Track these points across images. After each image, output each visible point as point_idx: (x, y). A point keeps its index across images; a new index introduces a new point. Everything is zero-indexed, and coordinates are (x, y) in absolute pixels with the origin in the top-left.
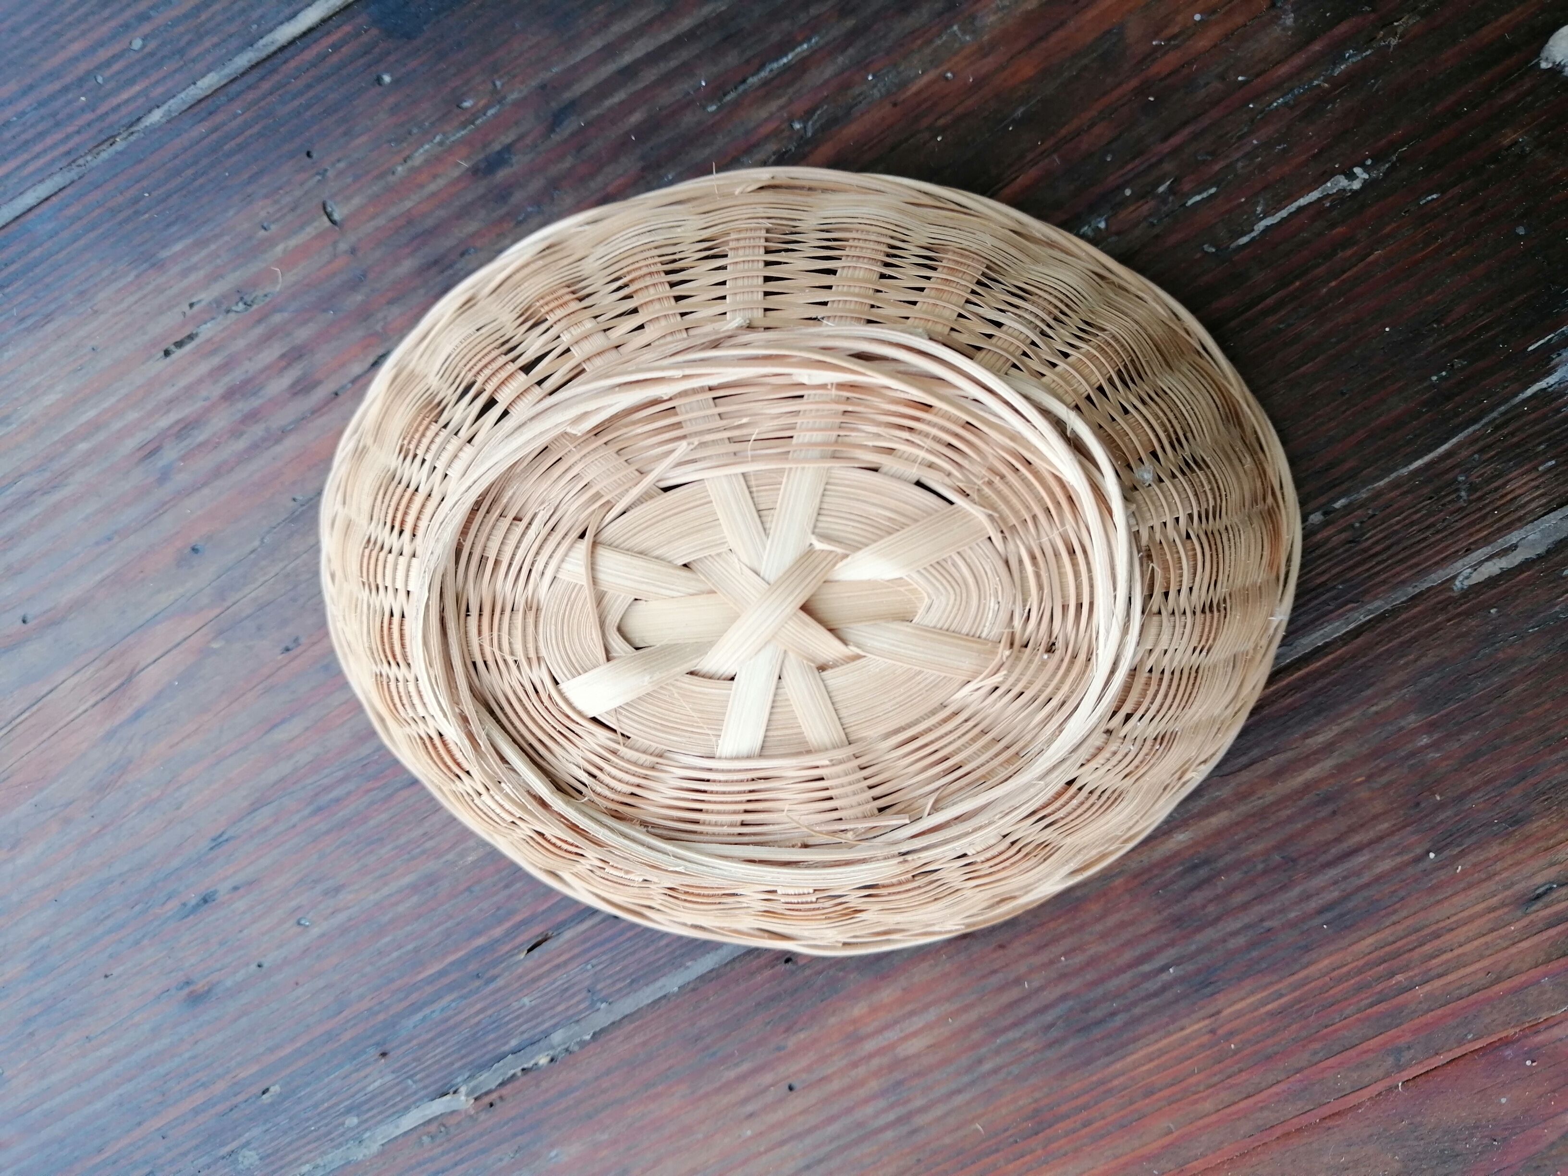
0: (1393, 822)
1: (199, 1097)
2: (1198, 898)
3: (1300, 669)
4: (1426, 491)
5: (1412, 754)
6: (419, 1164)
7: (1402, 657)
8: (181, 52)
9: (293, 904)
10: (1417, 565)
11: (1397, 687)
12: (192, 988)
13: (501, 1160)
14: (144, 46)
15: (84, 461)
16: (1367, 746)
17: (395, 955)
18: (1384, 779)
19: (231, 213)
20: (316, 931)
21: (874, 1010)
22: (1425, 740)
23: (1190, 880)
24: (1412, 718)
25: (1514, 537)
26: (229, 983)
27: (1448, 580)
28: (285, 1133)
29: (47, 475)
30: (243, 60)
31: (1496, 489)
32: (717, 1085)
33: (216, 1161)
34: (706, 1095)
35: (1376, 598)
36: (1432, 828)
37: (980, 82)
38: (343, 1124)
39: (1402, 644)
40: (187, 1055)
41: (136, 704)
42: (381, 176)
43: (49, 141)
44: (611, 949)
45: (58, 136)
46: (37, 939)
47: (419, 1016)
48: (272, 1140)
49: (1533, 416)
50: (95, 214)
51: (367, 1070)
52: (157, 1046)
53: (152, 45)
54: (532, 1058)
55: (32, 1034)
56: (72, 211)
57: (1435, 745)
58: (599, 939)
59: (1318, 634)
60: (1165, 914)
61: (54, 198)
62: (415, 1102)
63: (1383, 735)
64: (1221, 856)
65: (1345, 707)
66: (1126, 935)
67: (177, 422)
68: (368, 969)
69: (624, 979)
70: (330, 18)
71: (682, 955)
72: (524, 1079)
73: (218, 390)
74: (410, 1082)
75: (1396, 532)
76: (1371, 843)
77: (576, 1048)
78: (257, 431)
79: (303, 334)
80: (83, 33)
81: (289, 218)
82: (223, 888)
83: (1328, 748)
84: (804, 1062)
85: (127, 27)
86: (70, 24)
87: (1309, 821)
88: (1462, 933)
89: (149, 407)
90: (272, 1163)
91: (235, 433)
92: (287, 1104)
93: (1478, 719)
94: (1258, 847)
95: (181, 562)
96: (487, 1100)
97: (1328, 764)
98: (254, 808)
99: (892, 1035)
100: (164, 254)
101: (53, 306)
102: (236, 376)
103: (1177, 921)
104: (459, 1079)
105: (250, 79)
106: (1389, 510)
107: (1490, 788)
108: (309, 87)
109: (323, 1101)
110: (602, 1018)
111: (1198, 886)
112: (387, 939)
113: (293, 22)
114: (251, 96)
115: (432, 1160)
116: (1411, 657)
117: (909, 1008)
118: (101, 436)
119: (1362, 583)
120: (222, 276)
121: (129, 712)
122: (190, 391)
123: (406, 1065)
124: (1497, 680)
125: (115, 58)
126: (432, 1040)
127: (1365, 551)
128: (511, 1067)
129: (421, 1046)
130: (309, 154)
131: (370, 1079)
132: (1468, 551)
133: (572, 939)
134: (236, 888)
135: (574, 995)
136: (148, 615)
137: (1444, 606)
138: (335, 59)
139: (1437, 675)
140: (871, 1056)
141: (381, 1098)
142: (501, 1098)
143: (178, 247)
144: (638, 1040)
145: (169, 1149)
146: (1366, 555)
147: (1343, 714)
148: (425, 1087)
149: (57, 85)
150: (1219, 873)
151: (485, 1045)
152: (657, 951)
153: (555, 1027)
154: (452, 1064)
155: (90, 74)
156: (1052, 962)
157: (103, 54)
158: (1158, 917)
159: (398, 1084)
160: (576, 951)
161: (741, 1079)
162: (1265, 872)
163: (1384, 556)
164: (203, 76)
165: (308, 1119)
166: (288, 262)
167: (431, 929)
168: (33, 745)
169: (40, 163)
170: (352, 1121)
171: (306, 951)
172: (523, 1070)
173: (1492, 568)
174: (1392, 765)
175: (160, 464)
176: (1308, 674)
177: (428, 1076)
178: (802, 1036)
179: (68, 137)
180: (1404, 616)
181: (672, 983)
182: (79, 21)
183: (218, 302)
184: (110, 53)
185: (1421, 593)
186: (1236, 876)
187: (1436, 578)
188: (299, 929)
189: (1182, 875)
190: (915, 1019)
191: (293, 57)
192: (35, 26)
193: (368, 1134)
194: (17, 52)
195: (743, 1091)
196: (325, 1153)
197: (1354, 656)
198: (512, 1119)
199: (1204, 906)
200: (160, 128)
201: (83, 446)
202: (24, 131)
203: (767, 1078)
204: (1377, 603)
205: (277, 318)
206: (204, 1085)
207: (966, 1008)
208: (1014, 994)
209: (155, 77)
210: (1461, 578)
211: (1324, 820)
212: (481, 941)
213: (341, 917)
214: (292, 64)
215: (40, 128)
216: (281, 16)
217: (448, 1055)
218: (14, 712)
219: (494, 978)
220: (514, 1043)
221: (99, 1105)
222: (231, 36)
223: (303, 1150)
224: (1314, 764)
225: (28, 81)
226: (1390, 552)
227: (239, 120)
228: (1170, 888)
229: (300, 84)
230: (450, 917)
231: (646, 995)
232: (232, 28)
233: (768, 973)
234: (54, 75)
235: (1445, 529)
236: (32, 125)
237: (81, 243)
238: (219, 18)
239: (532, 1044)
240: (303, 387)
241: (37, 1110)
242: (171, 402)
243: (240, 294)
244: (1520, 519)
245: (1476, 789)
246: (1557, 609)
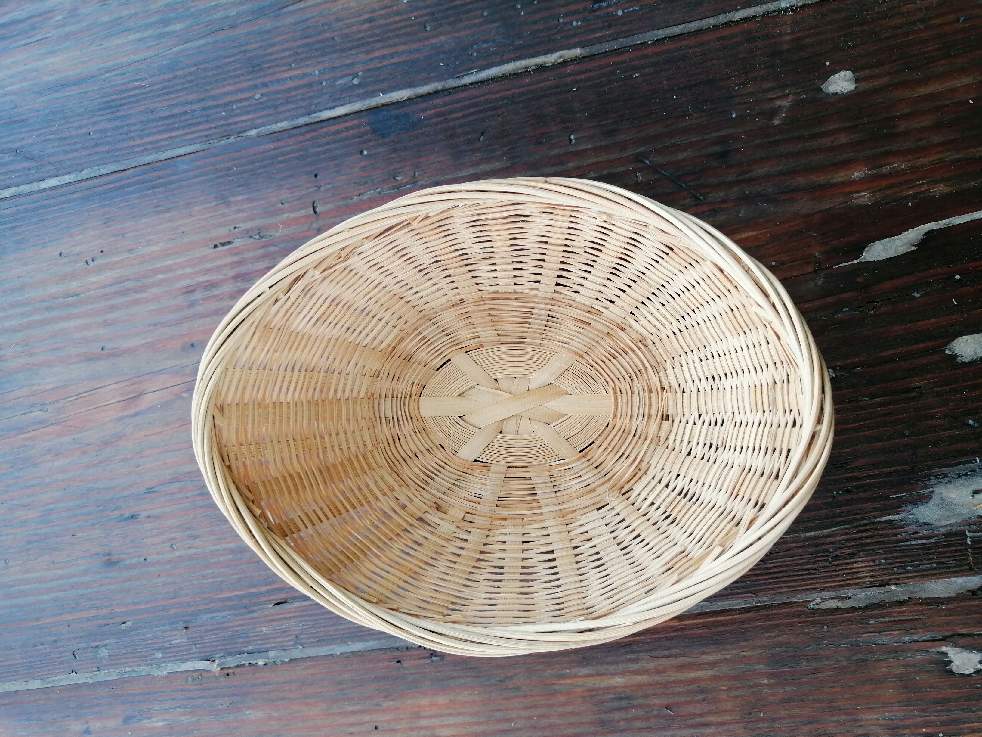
0: (734, 718)
1: (93, 613)
2: (617, 715)
3: (711, 617)
4: (811, 550)
5: (757, 686)
6: (182, 690)
7: (768, 632)
8: (276, 107)
9: (173, 535)
10: (793, 587)
11: (761, 647)
12: (110, 557)
13: (222, 705)
14: (260, 98)
15: (159, 284)
16: (733, 671)
17: (210, 580)
18: (737, 693)
19: (270, 190)
20: (177, 553)
21: (432, 705)
23: (616, 704)
24: (762, 666)
25: (850, 592)
26: (128, 562)
27: (806, 601)
28: (125, 648)
29: (139, 284)
30: (302, 120)
31: (848, 564)
32: (341, 711)
33: (88, 648)
34: (334, 714)
35: (765, 595)
36: (754, 730)
38: (154, 654)
39: (770, 625)
40: (95, 589)
41: (138, 409)
42: (346, 198)
43: (201, 127)
44: (314, 620)
45: (206, 126)
46: (49, 504)
47: (210, 616)
48: (118, 649)
49: (881, 532)
50: (208, 169)
51: (176, 632)
52: (84, 579)
53: (264, 99)
54: (256, 659)
55: (28, 549)
56: (199, 163)
57: (769, 686)
58: (310, 612)
59: (728, 602)
60: (597, 717)
61: (193, 155)
62: (192, 658)
63: (744, 669)
64: (638, 698)
65: (729, 647)
66: (574, 719)
67: (207, 281)
68: (195, 582)
69: (316, 637)
70: (350, 114)
71: (348, 637)
72: (248, 668)
73: (232, 273)
74: (193, 647)
75: (787, 566)
76: (718, 724)
77: (279, 663)
80: (235, 83)
81: (295, 203)
82: (143, 514)
83: (713, 665)
84: (388, 717)
85: (255, 87)
86: (231, 77)
87: (690, 699)
89: (198, 269)
90: (113, 660)
92: (132, 634)
93: (798, 681)
94: (657, 701)
95: (184, 349)
96: (226, 671)
97: (710, 673)
98: (172, 481)
99: (436, 722)
100: (233, 199)
101: (173, 205)
103: (603, 723)
104: (218, 655)
105: (302, 130)
106: (787, 552)
107: (792, 720)
108: (328, 143)
109: (149, 639)
110: (297, 653)
111: (619, 709)
112: (210, 571)
113: (332, 110)
114: (300, 138)
115: (189, 690)
116: (773, 634)
117: (450, 711)
118: (170, 275)
119: (760, 585)
120: (254, 219)
121: (132, 411)
122: (219, 268)
123: (195, 637)
124: (815, 665)
125: (245, 99)
126: (211, 630)
127: (768, 569)
128: (244, 659)
129: (206, 631)
130: (316, 176)
131: (175, 637)
132: (823, 590)
133: (298, 607)
134: (149, 517)
135: (288, 636)
136: (159, 368)
137: (799, 614)
138: (344, 135)
139: (783, 649)
140: (421, 728)
141: (177, 649)
142: (234, 673)
143: (239, 198)
144: (310, 671)
145: (69, 633)
146: (768, 571)
147: (727, 650)
148: (200, 653)
149: (214, 103)
150: (633, 707)
151: (236, 643)
152: (337, 630)
153: (273, 648)
154: (217, 646)
155: (231, 103)
156: (530, 718)
157: (240, 96)
158: (593, 717)
159: (187, 645)
160: (297, 614)
161: (354, 713)
162: (657, 716)
163: (777, 575)
164: (282, 121)
165: (138, 645)
166: (286, 224)
167: (232, 574)
168: (84, 410)
169: (193, 136)
170: (159, 655)
171: (170, 561)
172: (250, 663)
173: (833, 604)
174: (743, 687)
175: (193, 298)
176: (715, 621)
177: (202, 648)
178: (391, 703)
179: (210, 129)
180: (776, 611)
181: (338, 649)
182: (236, 77)
183: (248, 231)
184: (244, 97)
185: (790, 603)
186: (641, 712)
187: (800, 597)
188: (171, 549)
189: (613, 700)
190: (451, 718)
191: (326, 127)
192: (215, 72)
193: (163, 665)
194: (202, 81)
195: (352, 719)
196: (139, 666)
197: (743, 622)
198: (235, 686)
199: (618, 721)
200: (253, 139)
201: (161, 276)
202: (191, 119)
203: (367, 718)
204: (765, 599)
205: (272, 249)
206: (97, 608)
207: (478, 724)
208: (505, 726)
209: (259, 114)
210: (814, 603)
211: (698, 701)
212: (254, 590)
213: (193, 551)
214: (325, 130)
215: (199, 120)
216: (328, 106)
217: (217, 641)
218: (81, 391)
219: (252, 612)
220: (250, 648)
221: (45, 597)
222: (301, 107)
223: (131, 660)
224: (703, 670)
225: (202, 96)
226: (781, 575)
227: (290, 148)
228: (604, 704)
229: (324, 140)
230: (244, 573)
231: (323, 650)
232: (303, 104)
233: (386, 664)
234: (214, 98)
235: (814, 574)
236: (196, 118)
237: (197, 180)
238: (299, 97)
239: (259, 652)
241: (17, 588)
242: (208, 271)
243: (259, 231)
244: (856, 584)
245: (784, 718)
246: (860, 639)
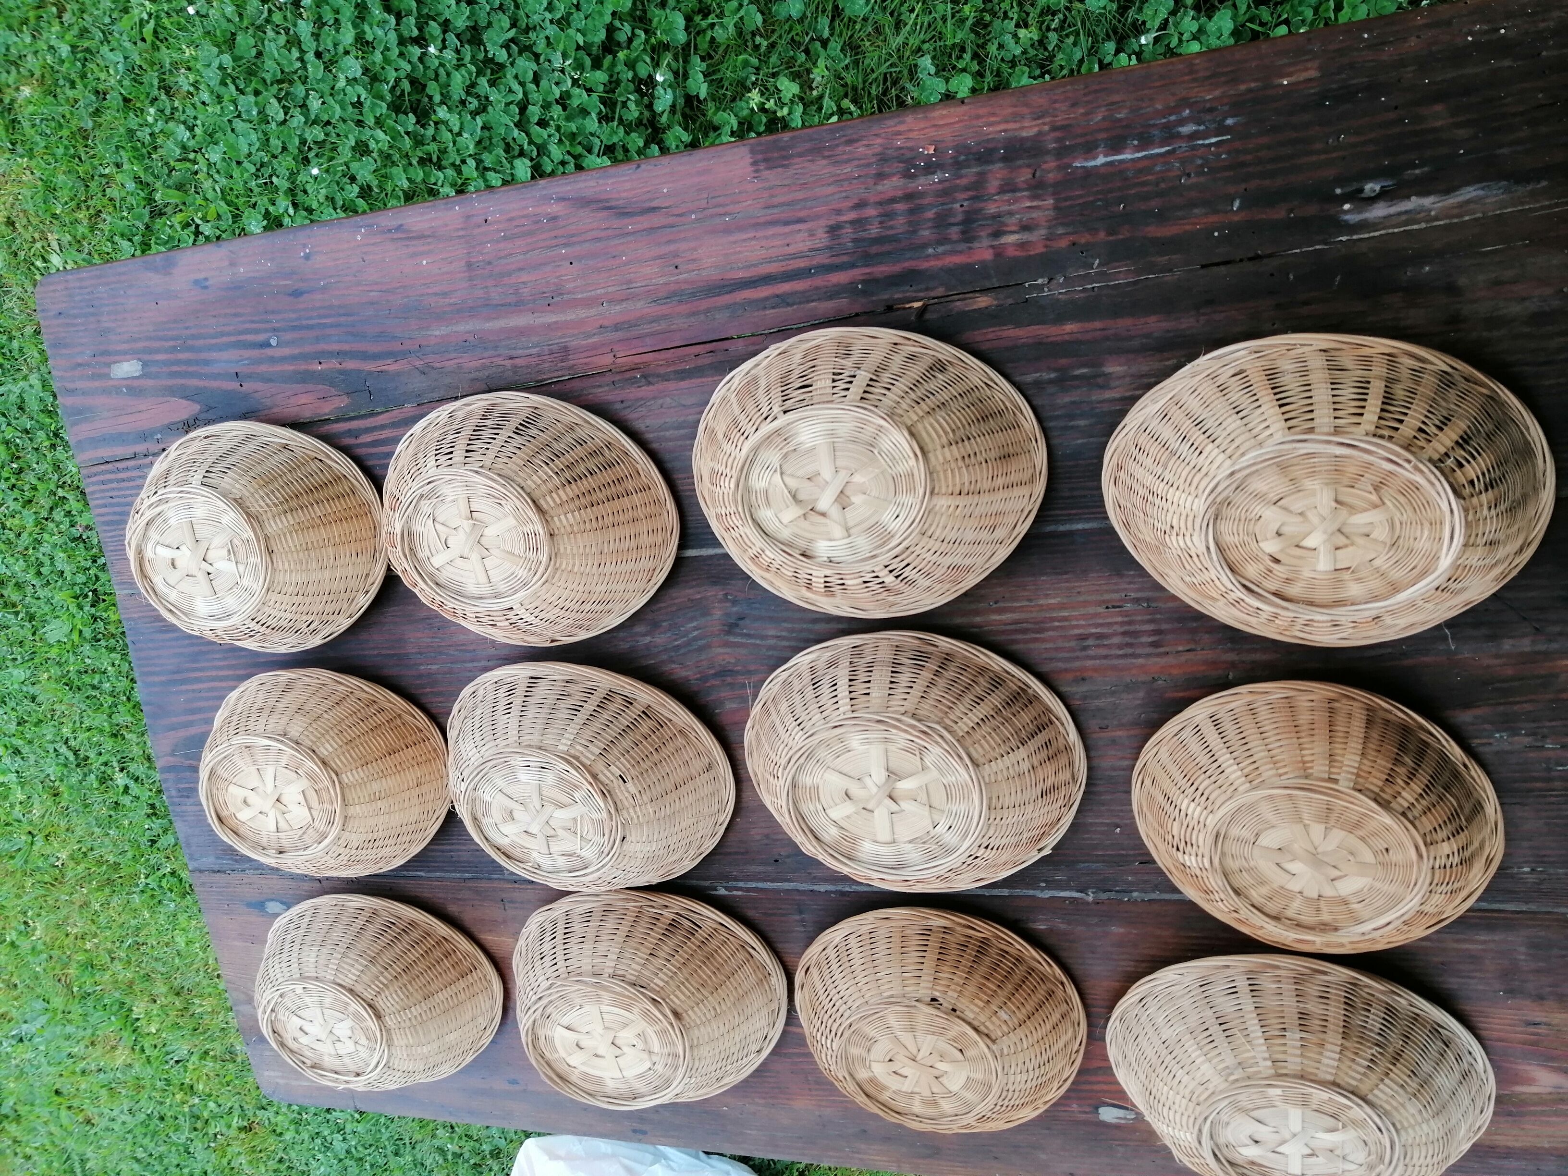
22: (1523, 957)
37: (1488, 666)
78: (1129, 651)
79: (1164, 626)
88: (1497, 1021)
91: (1120, 647)
102: (1132, 628)
240: (1154, 645)
